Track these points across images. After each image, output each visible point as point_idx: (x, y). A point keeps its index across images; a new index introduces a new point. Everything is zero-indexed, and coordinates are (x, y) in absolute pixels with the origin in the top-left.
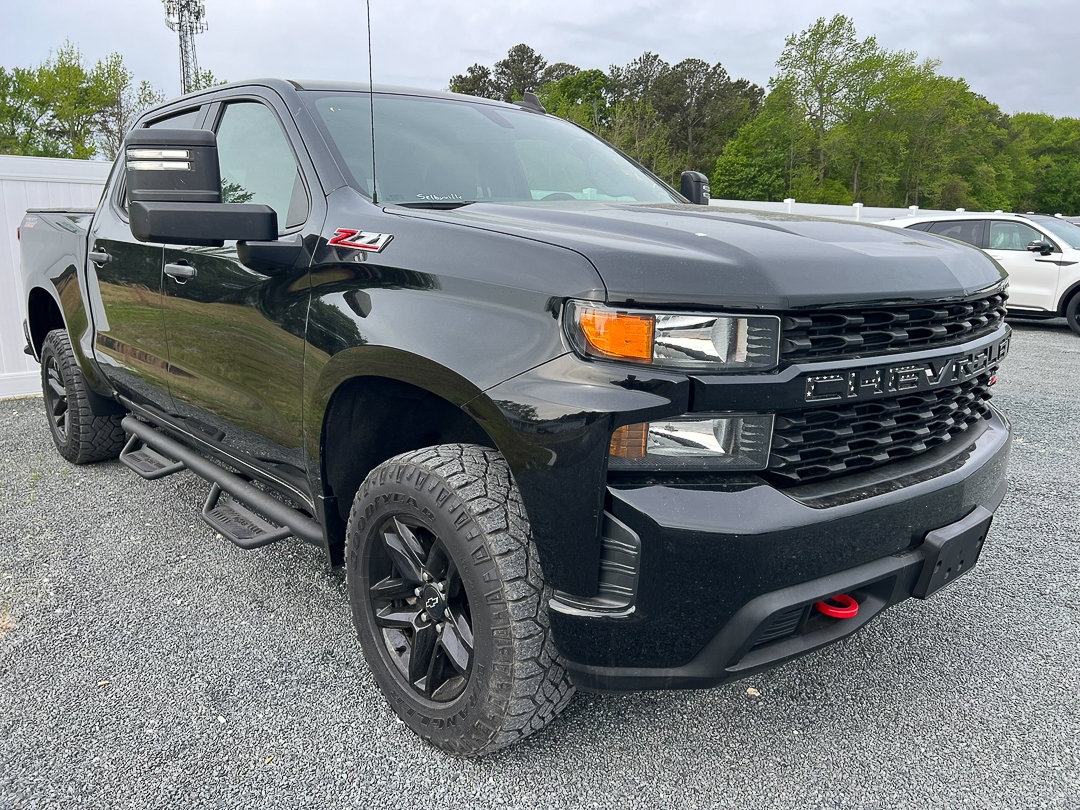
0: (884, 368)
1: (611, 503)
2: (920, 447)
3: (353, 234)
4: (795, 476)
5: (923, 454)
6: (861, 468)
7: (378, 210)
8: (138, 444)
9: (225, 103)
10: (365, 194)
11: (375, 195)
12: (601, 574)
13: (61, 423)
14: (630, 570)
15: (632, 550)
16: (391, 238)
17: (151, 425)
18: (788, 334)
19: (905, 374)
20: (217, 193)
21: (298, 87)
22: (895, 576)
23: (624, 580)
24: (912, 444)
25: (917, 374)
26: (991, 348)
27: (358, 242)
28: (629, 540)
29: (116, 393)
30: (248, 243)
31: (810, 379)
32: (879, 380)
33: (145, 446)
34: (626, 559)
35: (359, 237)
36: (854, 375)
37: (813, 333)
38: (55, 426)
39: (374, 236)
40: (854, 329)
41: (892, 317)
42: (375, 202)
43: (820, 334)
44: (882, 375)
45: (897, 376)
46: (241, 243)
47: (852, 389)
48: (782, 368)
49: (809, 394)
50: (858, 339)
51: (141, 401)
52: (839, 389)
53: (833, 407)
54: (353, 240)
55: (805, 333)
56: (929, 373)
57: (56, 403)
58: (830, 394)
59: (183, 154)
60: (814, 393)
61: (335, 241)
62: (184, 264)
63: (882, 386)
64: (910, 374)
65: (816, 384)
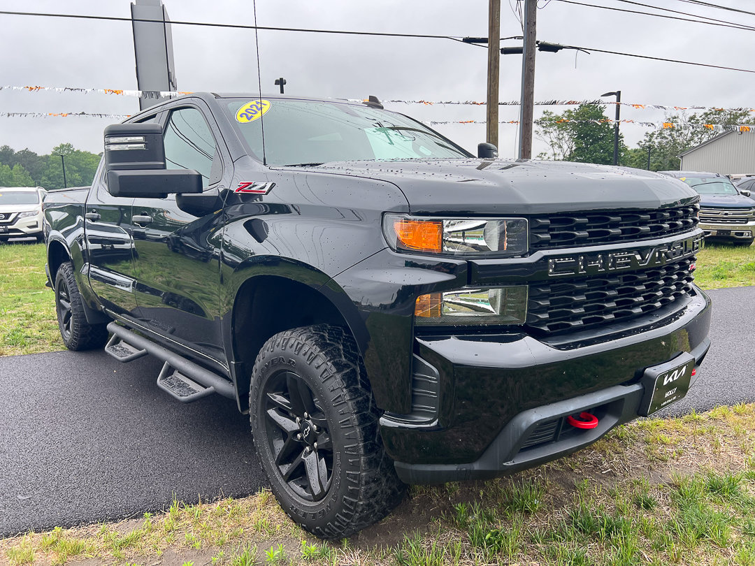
0: (604, 253)
1: (417, 348)
2: (638, 310)
3: (251, 184)
4: (546, 329)
5: (640, 316)
6: (595, 324)
7: (266, 169)
8: (118, 340)
9: (172, 111)
10: (257, 159)
11: (265, 159)
12: (414, 398)
13: (68, 328)
14: (433, 394)
15: (434, 380)
16: (273, 185)
17: (127, 328)
18: (534, 231)
19: (621, 258)
20: (162, 163)
21: (217, 96)
22: (624, 399)
23: (430, 401)
24: (631, 309)
25: (629, 258)
26: (686, 242)
27: (253, 189)
28: (432, 373)
29: (103, 307)
30: (183, 195)
31: (551, 261)
32: (602, 261)
33: (122, 341)
34: (429, 386)
35: (254, 186)
36: (582, 258)
37: (553, 230)
38: (64, 330)
39: (263, 185)
40: (581, 227)
41: (609, 219)
42: (265, 164)
43: (557, 231)
44: (603, 258)
45: (615, 259)
46: (179, 196)
47: (582, 267)
48: (531, 253)
49: (551, 271)
50: (584, 234)
51: (120, 311)
52: (574, 267)
53: (570, 280)
54: (250, 188)
55: (547, 231)
56: (638, 257)
57: (64, 314)
58: (566, 270)
59: (141, 138)
60: (555, 270)
61: (238, 190)
62: (145, 214)
63: (604, 265)
64: (625, 257)
65: (556, 264)
